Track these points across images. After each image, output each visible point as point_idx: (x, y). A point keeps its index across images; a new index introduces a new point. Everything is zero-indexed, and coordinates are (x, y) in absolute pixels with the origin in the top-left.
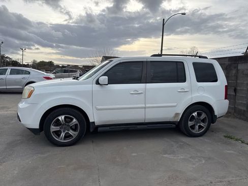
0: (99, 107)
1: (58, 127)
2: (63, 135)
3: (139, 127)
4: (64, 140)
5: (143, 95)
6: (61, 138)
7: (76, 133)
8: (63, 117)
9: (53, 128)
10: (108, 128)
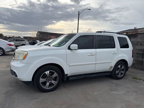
0: (71, 64)
1: (45, 79)
2: (48, 84)
3: (92, 76)
4: (49, 87)
5: (95, 56)
6: (47, 87)
7: (56, 82)
8: (48, 72)
9: (42, 80)
10: (75, 78)
